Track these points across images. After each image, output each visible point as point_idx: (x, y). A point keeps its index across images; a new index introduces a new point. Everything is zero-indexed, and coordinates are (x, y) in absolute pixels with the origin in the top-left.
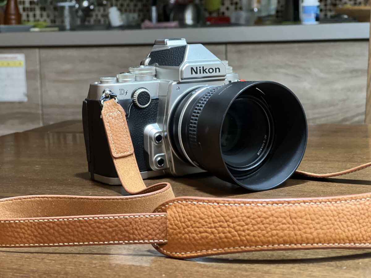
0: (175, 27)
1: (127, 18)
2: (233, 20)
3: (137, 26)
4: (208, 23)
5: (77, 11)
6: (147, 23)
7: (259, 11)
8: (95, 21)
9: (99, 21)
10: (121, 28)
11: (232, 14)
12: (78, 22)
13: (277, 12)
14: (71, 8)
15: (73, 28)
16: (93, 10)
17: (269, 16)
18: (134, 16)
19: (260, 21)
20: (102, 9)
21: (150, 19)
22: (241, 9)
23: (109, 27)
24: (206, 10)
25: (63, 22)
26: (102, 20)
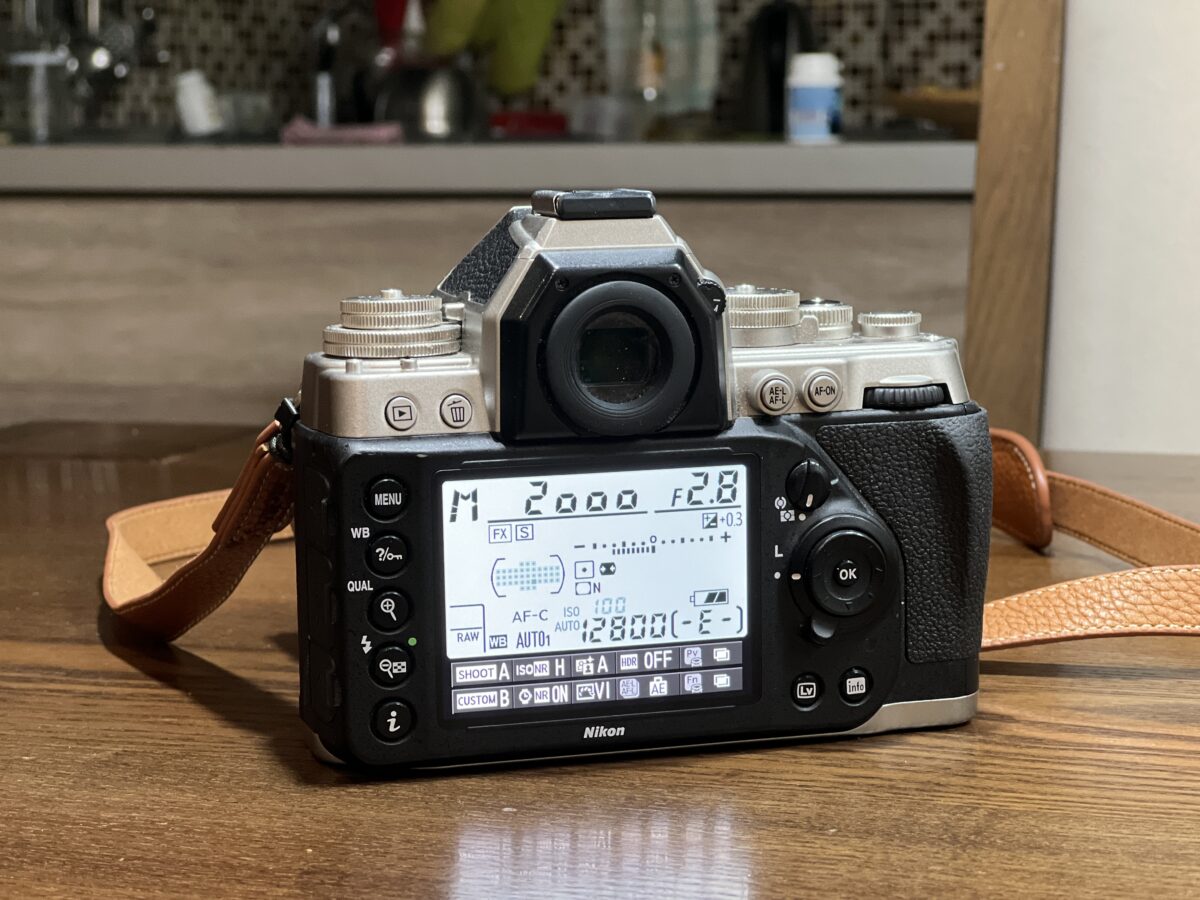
0: (392, 142)
1: (237, 107)
2: (577, 124)
3: (269, 136)
4: (498, 131)
5: (72, 81)
6: (300, 127)
7: (662, 97)
8: (132, 115)
9: (144, 117)
10: (216, 139)
11: (574, 106)
12: (76, 116)
13: (719, 102)
14: (53, 71)
15: (59, 136)
16: (124, 80)
17: (692, 115)
18: (260, 103)
19: (663, 129)
20: (153, 78)
21: (311, 114)
22: (604, 89)
23: (176, 134)
24: (492, 90)
25: (25, 115)
26: (155, 116)
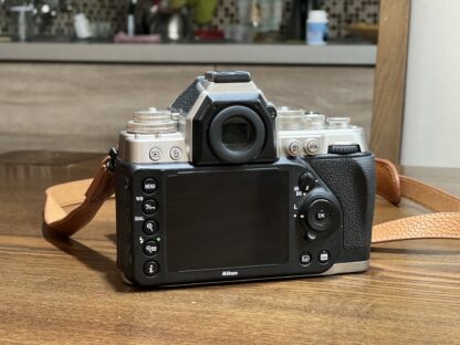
0: (156, 42)
1: (98, 28)
2: (227, 36)
3: (109, 39)
4: (197, 38)
5: (35, 17)
6: (121, 35)
7: (260, 25)
8: (57, 31)
9: (62, 31)
10: (90, 40)
11: (226, 28)
12: (36, 31)
13: (282, 27)
14: (28, 14)
15: (30, 39)
16: (55, 17)
17: (271, 32)
18: (106, 26)
19: (260, 38)
20: (66, 16)
21: (126, 31)
22: (238, 22)
23: (74, 38)
24: (195, 22)
25: (17, 30)
26: (66, 31)
